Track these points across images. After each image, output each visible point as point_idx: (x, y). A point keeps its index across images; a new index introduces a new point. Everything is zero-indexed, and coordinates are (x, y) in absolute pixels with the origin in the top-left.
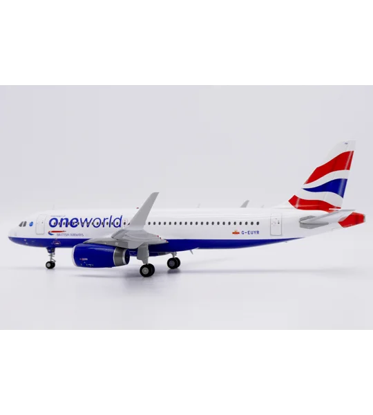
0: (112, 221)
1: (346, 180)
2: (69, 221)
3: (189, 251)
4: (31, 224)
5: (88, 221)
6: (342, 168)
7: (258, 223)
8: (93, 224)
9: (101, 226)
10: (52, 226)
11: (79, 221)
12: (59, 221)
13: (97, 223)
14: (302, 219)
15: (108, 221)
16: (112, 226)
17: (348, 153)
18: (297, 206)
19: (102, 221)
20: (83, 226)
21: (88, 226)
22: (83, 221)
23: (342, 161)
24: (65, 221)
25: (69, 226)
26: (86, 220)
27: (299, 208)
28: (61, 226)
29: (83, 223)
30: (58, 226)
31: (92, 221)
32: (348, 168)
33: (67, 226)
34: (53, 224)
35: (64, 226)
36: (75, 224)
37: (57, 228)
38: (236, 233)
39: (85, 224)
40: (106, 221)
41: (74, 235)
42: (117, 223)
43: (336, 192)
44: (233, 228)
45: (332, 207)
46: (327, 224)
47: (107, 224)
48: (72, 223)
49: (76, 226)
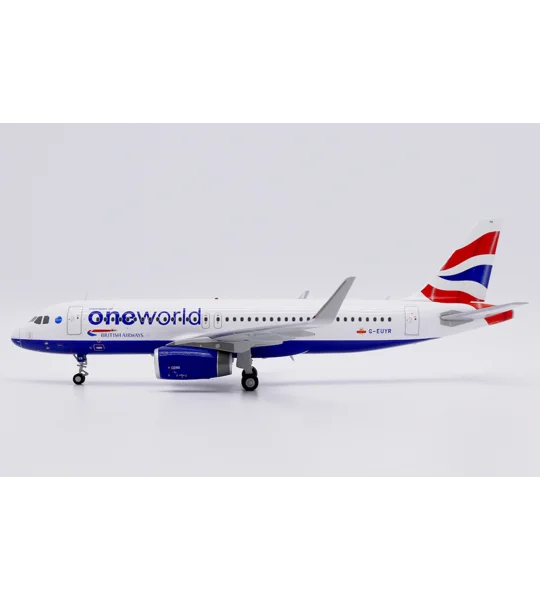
0: (187, 316)
1: (491, 267)
2: (121, 316)
3: (289, 357)
4: (59, 320)
5: (151, 316)
6: (487, 252)
7: (390, 319)
8: (158, 319)
9: (171, 322)
10: (93, 323)
11: (137, 316)
12: (105, 316)
13: (165, 319)
14: (443, 315)
15: (181, 315)
16: (187, 323)
17: (494, 233)
18: (433, 297)
19: (172, 316)
20: (142, 323)
21: (150, 323)
22: (142, 316)
23: (486, 243)
24: (113, 316)
25: (121, 323)
26: (147, 314)
27: (435, 300)
28: (108, 323)
29: (143, 319)
30: (103, 322)
31: (156, 316)
32: (494, 253)
33: (117, 323)
34: (94, 320)
35: (112, 323)
36: (131, 320)
37: (103, 325)
38: (361, 332)
39: (146, 320)
40: (178, 316)
41: (129, 335)
42: (195, 319)
43: (479, 281)
44: (357, 325)
45: (475, 299)
46: (471, 320)
47: (180, 319)
48: (126, 319)
49: (132, 322)
